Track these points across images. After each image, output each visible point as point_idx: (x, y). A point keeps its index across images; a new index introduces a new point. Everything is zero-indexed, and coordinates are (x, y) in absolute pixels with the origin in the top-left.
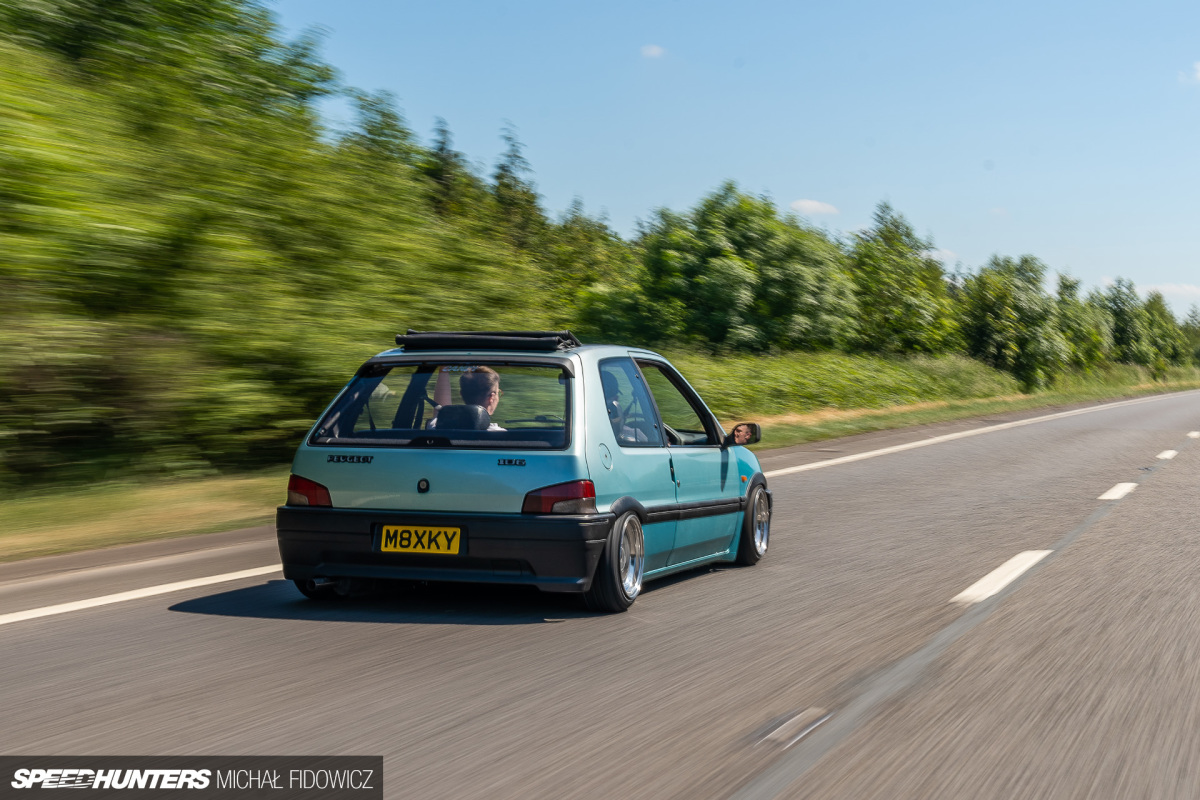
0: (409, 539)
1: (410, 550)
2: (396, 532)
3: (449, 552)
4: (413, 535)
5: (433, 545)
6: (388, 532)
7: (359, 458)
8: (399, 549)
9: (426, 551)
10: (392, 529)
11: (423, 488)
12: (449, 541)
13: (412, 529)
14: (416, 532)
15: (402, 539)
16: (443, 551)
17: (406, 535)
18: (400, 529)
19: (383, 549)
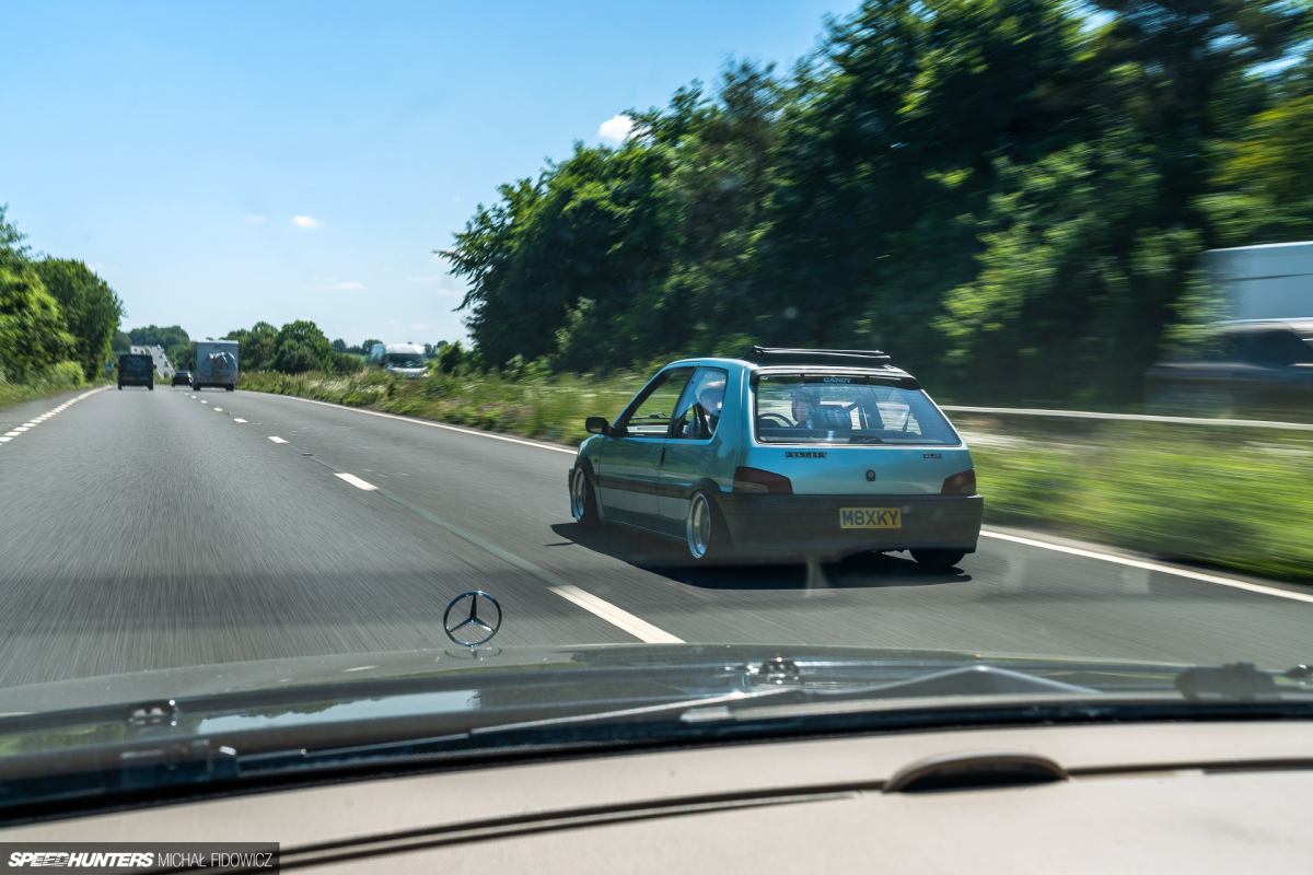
0: (862, 518)
1: (864, 526)
2: (851, 512)
3: (894, 527)
4: (866, 515)
5: (882, 522)
6: (844, 512)
7: (815, 453)
8: (855, 526)
9: (877, 527)
10: (847, 510)
11: (871, 477)
12: (894, 517)
13: (864, 510)
14: (867, 512)
15: (857, 518)
16: (890, 525)
17: (859, 515)
18: (854, 510)
19: (843, 526)
